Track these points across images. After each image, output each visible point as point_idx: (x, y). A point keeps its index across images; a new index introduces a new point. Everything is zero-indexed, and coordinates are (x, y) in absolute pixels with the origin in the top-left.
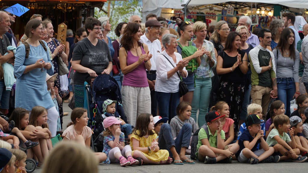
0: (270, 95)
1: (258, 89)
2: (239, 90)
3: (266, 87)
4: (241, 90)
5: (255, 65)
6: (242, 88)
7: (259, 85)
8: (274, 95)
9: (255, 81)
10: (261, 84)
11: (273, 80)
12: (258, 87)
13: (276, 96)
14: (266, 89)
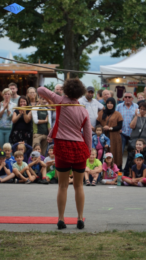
0: (47, 140)
1: (37, 136)
2: (26, 136)
3: (43, 134)
4: (28, 136)
5: (34, 117)
6: (29, 135)
7: (38, 133)
8: (50, 140)
9: (35, 130)
10: (39, 132)
11: (49, 129)
12: (36, 135)
13: (51, 141)
14: (43, 136)
